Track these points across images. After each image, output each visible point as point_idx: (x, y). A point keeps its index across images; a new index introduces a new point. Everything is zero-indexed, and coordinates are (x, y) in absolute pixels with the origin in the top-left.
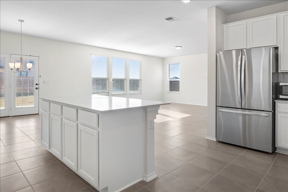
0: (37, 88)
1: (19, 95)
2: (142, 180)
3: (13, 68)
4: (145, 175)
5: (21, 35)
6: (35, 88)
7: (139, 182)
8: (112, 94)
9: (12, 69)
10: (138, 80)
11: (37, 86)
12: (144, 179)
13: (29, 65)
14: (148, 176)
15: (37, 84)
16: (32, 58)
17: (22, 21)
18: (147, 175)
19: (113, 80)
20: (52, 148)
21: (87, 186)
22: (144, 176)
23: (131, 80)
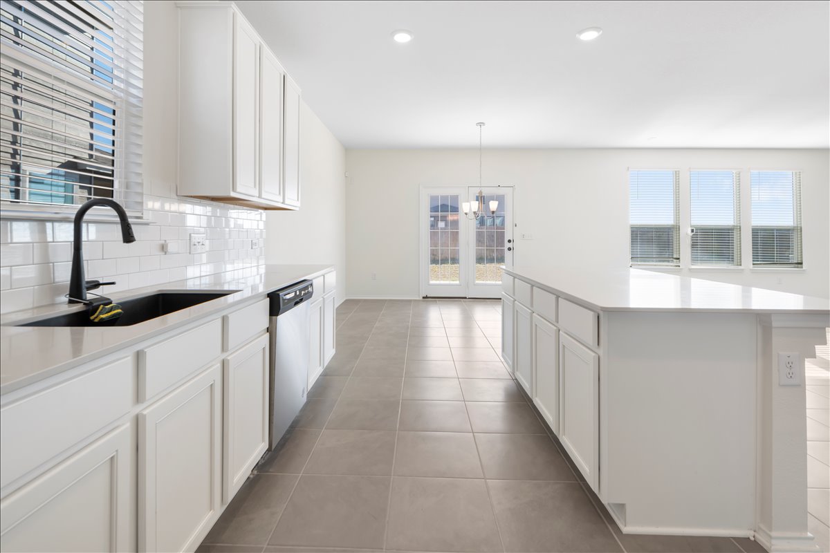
0: (509, 249)
1: (480, 260)
2: (752, 539)
3: (467, 211)
4: (762, 526)
5: (480, 150)
6: (506, 249)
7: (737, 539)
8: (690, 269)
9: (466, 214)
10: (789, 230)
11: (510, 245)
12: (757, 535)
13: (493, 205)
14: (774, 534)
15: (509, 241)
16: (500, 192)
17: (481, 124)
18: (770, 531)
19: (692, 231)
20: (517, 370)
21: (578, 479)
22: (760, 528)
23: (756, 232)
